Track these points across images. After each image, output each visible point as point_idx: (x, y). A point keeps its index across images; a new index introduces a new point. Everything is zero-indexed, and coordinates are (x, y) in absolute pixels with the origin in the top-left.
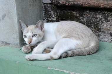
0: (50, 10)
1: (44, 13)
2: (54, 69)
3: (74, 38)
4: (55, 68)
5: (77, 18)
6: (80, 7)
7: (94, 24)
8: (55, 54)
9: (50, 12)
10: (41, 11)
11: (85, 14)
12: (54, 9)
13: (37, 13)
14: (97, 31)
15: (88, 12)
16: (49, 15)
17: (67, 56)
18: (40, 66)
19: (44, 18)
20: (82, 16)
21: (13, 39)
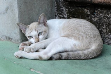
0: (62, 6)
1: (56, 8)
2: (36, 72)
3: (73, 38)
4: (38, 71)
5: (88, 16)
6: (89, 4)
7: (106, 24)
8: (45, 54)
9: (62, 8)
10: (52, 6)
11: (96, 13)
12: (66, 5)
13: (47, 8)
14: (109, 33)
15: (99, 9)
16: (60, 11)
17: (60, 58)
18: (24, 66)
19: (56, 15)
20: (93, 15)
21: (14, 34)
